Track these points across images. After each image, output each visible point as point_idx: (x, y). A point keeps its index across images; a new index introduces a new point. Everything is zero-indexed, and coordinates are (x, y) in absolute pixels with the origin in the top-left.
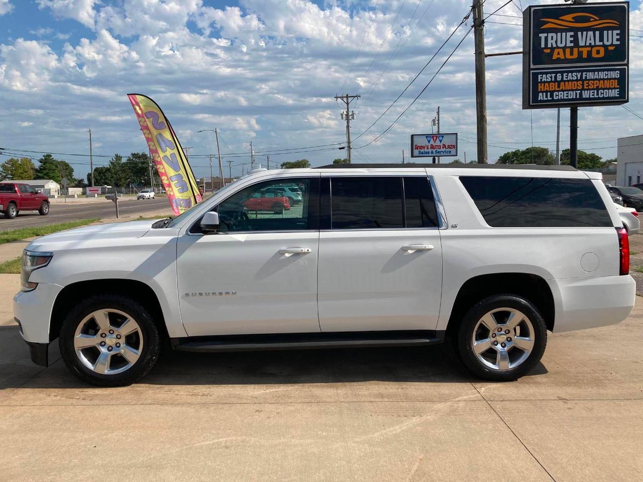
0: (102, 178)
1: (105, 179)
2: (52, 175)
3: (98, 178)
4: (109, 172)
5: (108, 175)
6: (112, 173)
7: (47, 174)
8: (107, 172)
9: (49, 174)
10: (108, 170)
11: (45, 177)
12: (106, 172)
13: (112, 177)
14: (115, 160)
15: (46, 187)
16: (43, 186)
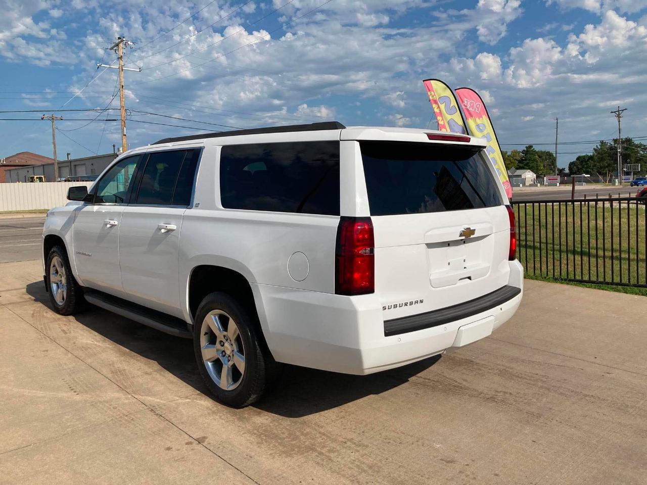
0: (583, 167)
1: (587, 168)
2: (531, 165)
3: (580, 167)
4: (592, 160)
5: (591, 163)
6: (595, 162)
7: (527, 165)
8: (590, 161)
9: (529, 164)
10: (591, 158)
11: (526, 167)
12: (588, 160)
13: (595, 166)
14: (599, 147)
15: (523, 177)
16: (520, 176)
